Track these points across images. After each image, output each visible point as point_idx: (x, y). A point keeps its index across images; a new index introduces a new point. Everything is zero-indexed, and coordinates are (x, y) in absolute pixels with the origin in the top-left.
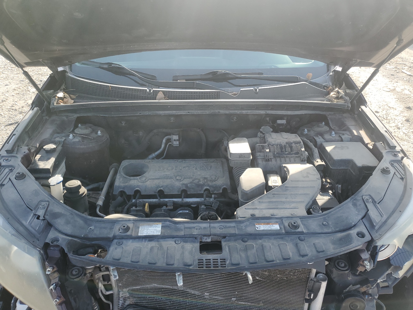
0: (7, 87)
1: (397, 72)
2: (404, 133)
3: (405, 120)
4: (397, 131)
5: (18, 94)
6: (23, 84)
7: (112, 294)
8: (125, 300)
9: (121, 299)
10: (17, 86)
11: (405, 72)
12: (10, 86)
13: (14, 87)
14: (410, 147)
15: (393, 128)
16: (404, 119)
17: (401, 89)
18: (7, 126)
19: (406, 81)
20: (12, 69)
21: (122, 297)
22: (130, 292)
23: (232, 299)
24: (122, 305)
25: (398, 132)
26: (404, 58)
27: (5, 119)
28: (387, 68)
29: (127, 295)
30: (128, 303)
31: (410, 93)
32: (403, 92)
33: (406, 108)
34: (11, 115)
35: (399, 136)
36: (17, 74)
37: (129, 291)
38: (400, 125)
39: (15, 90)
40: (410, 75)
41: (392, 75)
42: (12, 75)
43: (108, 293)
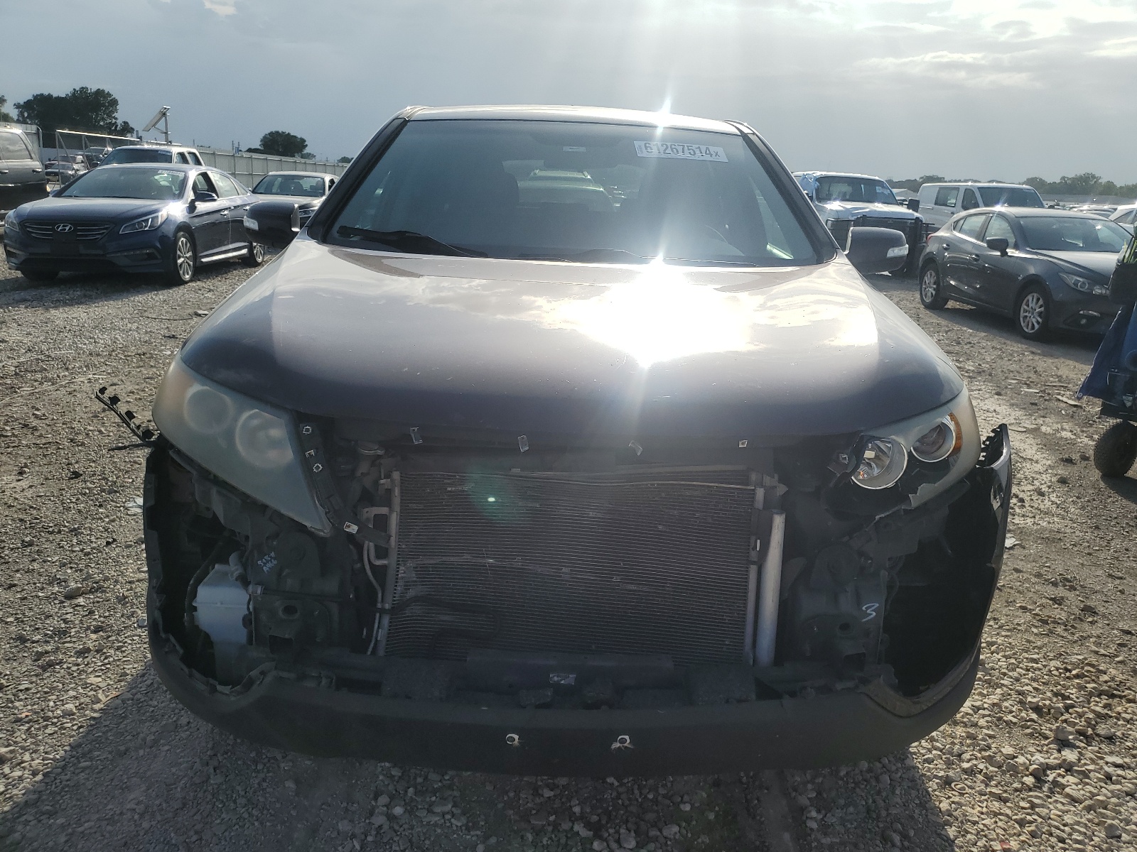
0: (114, 387)
1: (1046, 400)
2: (1053, 503)
3: (1058, 481)
4: (1037, 498)
5: (140, 399)
6: (150, 384)
7: (385, 567)
8: (407, 586)
9: (401, 583)
10: (137, 387)
11: (1065, 399)
12: (122, 386)
13: (130, 388)
14: (1067, 526)
15: (1029, 494)
16: (1054, 479)
17: (1053, 430)
18: (113, 450)
19: (1067, 415)
20: (128, 358)
21: (402, 578)
22: (418, 571)
23: (613, 578)
24: (401, 597)
25: (1039, 501)
26: (1064, 377)
27: (110, 440)
28: (1022, 391)
29: (413, 576)
30: (412, 593)
31: (1073, 437)
32: (1058, 435)
33: (1062, 460)
34: (123, 433)
35: (1042, 507)
36: (138, 367)
37: (416, 568)
38: (1044, 488)
39: (133, 393)
40: (1075, 406)
41: (1032, 404)
42: (127, 369)
43: (378, 563)
